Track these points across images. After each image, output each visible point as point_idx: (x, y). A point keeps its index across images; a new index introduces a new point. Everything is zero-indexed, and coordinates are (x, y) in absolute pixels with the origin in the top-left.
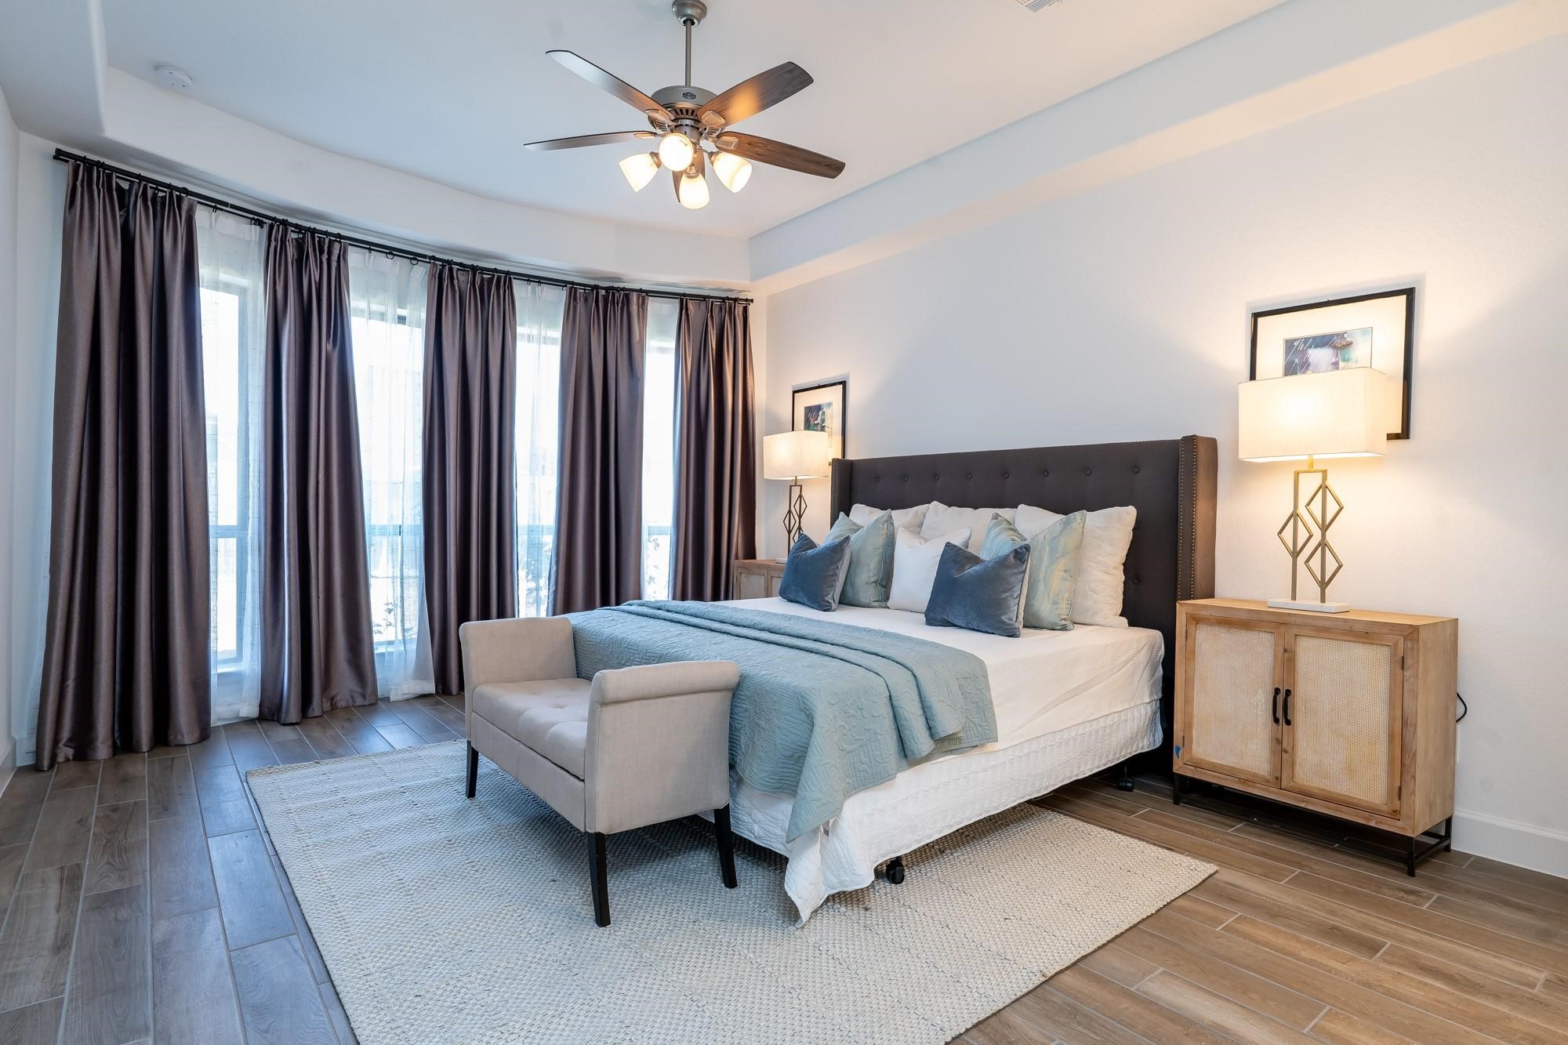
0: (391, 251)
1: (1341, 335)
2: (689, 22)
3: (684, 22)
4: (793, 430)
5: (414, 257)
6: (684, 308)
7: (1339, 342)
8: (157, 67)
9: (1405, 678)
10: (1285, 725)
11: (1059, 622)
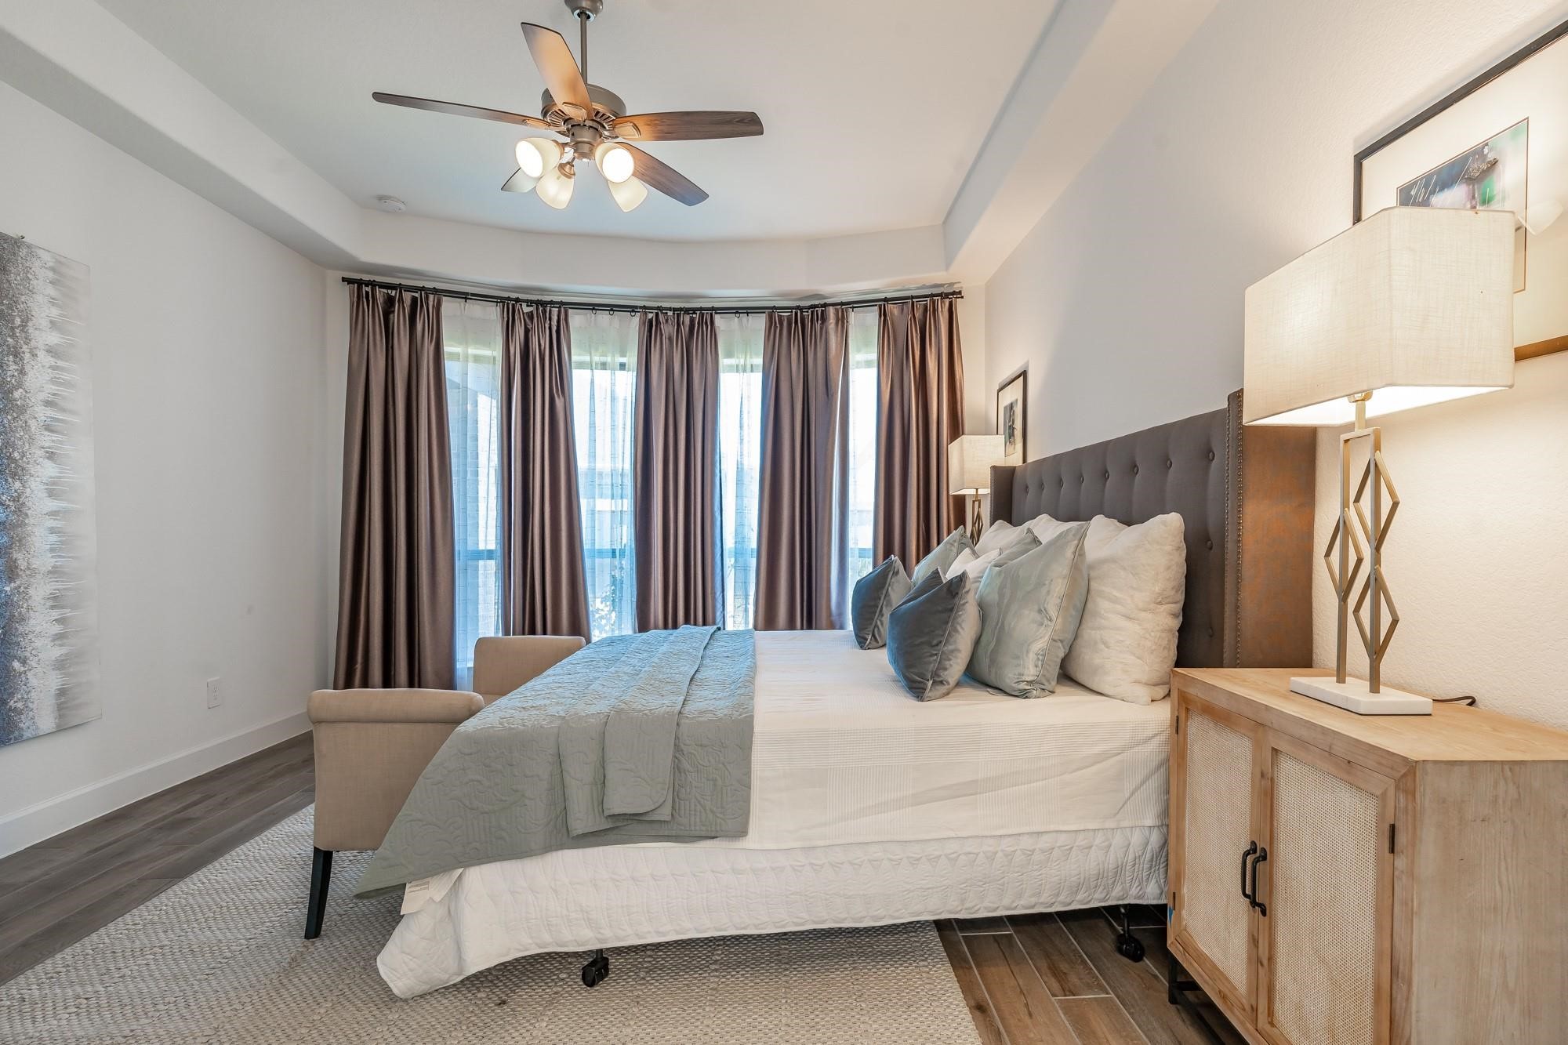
0: (612, 308)
1: (1478, 152)
2: (584, 15)
3: (579, 15)
4: (997, 433)
5: (632, 309)
6: (883, 314)
7: (1475, 167)
8: (381, 198)
9: (1396, 873)
10: (1261, 915)
11: (1014, 685)
